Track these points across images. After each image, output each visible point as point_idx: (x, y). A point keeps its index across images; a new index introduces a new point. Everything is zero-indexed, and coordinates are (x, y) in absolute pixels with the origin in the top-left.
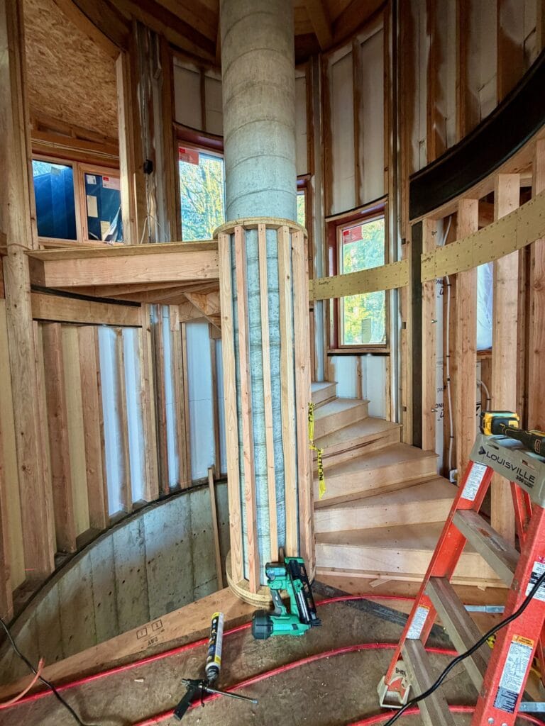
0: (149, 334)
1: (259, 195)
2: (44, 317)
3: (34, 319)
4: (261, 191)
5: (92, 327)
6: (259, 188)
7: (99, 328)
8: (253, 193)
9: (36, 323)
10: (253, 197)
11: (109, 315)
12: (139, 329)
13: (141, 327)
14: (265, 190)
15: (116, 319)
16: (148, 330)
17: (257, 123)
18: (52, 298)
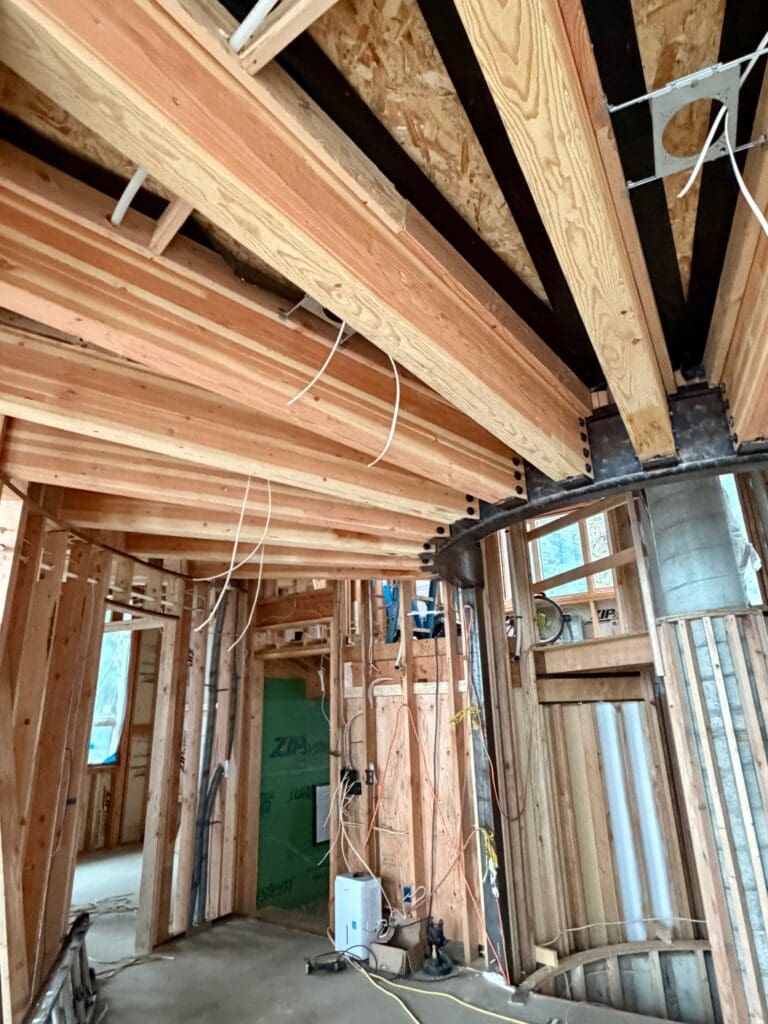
0: (654, 710)
1: (680, 590)
2: (548, 700)
3: (540, 703)
4: (681, 586)
5: (589, 705)
6: (679, 584)
7: (597, 704)
8: (677, 588)
9: (541, 706)
10: (675, 592)
11: (606, 689)
12: (642, 703)
13: (642, 700)
14: (685, 584)
15: (613, 693)
16: (652, 703)
17: (669, 529)
18: (553, 681)
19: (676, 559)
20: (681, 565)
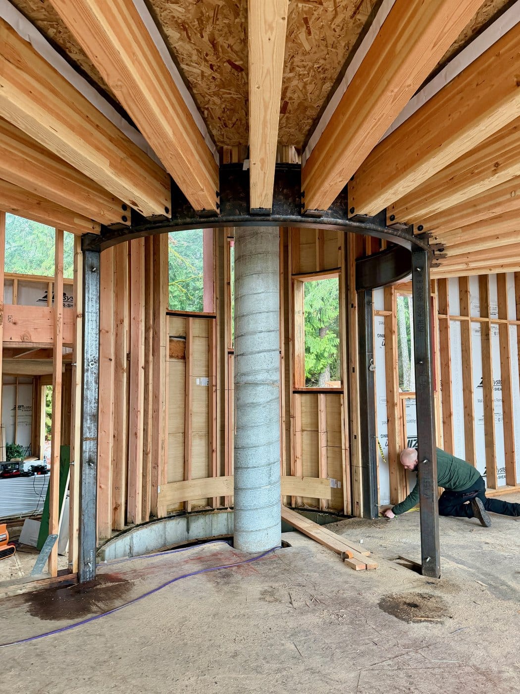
1: (259, 295)
4: (260, 293)
6: (259, 291)
8: (256, 294)
10: (255, 296)
14: (263, 292)
17: (259, 255)
19: (261, 275)
20: (262, 279)
